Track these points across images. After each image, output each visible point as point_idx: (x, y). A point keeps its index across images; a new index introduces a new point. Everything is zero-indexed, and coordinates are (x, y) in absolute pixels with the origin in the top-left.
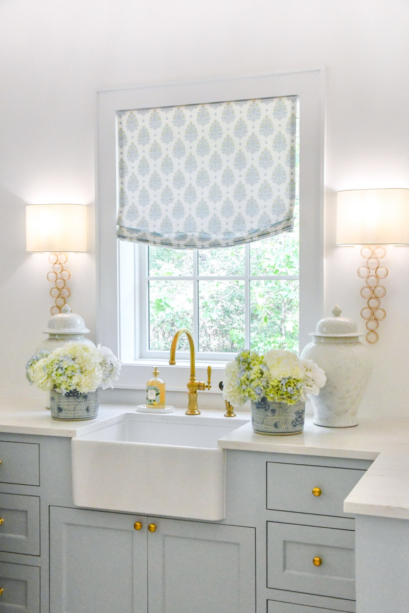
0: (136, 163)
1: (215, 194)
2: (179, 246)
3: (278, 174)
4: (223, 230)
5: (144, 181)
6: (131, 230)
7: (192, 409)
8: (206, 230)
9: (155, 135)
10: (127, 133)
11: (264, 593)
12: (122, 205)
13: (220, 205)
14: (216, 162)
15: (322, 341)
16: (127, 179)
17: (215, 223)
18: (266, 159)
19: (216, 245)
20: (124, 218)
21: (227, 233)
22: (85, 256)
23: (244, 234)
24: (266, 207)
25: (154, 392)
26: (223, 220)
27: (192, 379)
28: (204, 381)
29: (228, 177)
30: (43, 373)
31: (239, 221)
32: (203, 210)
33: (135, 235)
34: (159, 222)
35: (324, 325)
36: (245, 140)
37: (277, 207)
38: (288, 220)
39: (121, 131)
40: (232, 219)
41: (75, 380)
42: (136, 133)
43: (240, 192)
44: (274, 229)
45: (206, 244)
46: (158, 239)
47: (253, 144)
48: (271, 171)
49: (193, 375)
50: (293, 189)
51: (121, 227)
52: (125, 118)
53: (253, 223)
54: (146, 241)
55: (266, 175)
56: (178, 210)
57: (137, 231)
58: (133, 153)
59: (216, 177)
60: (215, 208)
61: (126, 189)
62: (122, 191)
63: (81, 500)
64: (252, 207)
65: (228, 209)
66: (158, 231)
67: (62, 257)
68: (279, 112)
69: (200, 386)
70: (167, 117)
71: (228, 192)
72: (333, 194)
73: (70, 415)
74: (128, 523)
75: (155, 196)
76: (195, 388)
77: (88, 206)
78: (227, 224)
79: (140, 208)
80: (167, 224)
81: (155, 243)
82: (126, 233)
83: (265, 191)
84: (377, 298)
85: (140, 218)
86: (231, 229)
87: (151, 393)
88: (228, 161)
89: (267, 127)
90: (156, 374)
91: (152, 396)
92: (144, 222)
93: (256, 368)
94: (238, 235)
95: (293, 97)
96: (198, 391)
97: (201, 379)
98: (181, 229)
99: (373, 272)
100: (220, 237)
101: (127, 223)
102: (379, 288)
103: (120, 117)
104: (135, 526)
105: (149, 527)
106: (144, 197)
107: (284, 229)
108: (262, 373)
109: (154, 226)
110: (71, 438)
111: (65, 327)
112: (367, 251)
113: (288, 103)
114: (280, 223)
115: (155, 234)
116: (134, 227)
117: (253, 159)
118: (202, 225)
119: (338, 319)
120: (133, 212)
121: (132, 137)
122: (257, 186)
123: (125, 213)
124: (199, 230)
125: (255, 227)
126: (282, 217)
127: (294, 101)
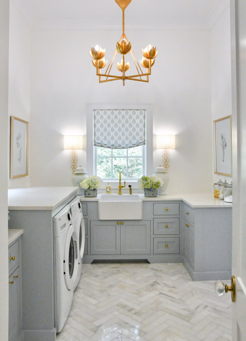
0: (99, 125)
1: (123, 134)
2: (112, 148)
3: (141, 130)
4: (126, 144)
5: (102, 130)
6: (98, 143)
7: (120, 193)
8: (121, 144)
9: (105, 117)
10: (97, 116)
11: (153, 236)
12: (95, 136)
13: (125, 137)
14: (123, 125)
15: (158, 173)
16: (96, 129)
17: (123, 142)
18: (138, 125)
19: (123, 148)
20: (96, 140)
21: (127, 145)
22: (82, 150)
23: (131, 145)
24: (138, 138)
25: (109, 189)
26: (126, 141)
27: (120, 185)
28: (124, 185)
29: (127, 130)
30: (86, 184)
31: (130, 142)
32: (120, 138)
33: (99, 145)
34: (106, 141)
35: (157, 169)
36: (132, 120)
37: (141, 138)
38: (144, 142)
39: (95, 115)
40: (128, 141)
41: (96, 186)
42: (99, 116)
43: (130, 134)
44: (140, 144)
45: (121, 147)
46: (106, 146)
47: (134, 121)
48: (139, 128)
49: (120, 184)
50: (145, 134)
51: (95, 142)
52: (96, 112)
53: (134, 142)
54: (103, 146)
55: (138, 130)
56: (112, 138)
57: (100, 143)
58: (98, 121)
59: (123, 130)
60: (123, 138)
61: (96, 132)
62: (95, 132)
63: (101, 218)
64: (134, 138)
65: (127, 138)
66: (106, 144)
67: (75, 151)
68: (141, 113)
69: (122, 187)
70: (109, 113)
71: (127, 134)
72: (156, 135)
73: (92, 196)
74: (115, 223)
75: (105, 134)
76: (121, 187)
77: (84, 136)
78: (127, 142)
79: (100, 137)
80: (109, 142)
81: (105, 147)
82: (97, 144)
83: (137, 134)
84: (167, 162)
85: (100, 140)
86: (128, 143)
87: (108, 189)
88: (127, 125)
89: (138, 117)
90: (109, 184)
91: (108, 190)
92: (102, 141)
93: (149, 180)
94: (129, 145)
95: (145, 110)
96: (122, 188)
97: (122, 185)
98: (114, 144)
99: (166, 156)
100: (124, 146)
101: (97, 141)
102: (167, 160)
103: (94, 111)
104: (117, 224)
105: (122, 223)
106: (102, 134)
107: (143, 144)
108: (151, 181)
109: (105, 142)
110: (97, 201)
111: (82, 171)
112: (164, 150)
113: (143, 111)
114: (142, 142)
115: (105, 144)
116: (99, 142)
117: (134, 125)
118: (120, 142)
119: (161, 168)
120: (98, 138)
121: (98, 117)
122: (135, 132)
123: (96, 138)
124: (119, 144)
125: (135, 143)
126: (142, 141)
127: (145, 111)
